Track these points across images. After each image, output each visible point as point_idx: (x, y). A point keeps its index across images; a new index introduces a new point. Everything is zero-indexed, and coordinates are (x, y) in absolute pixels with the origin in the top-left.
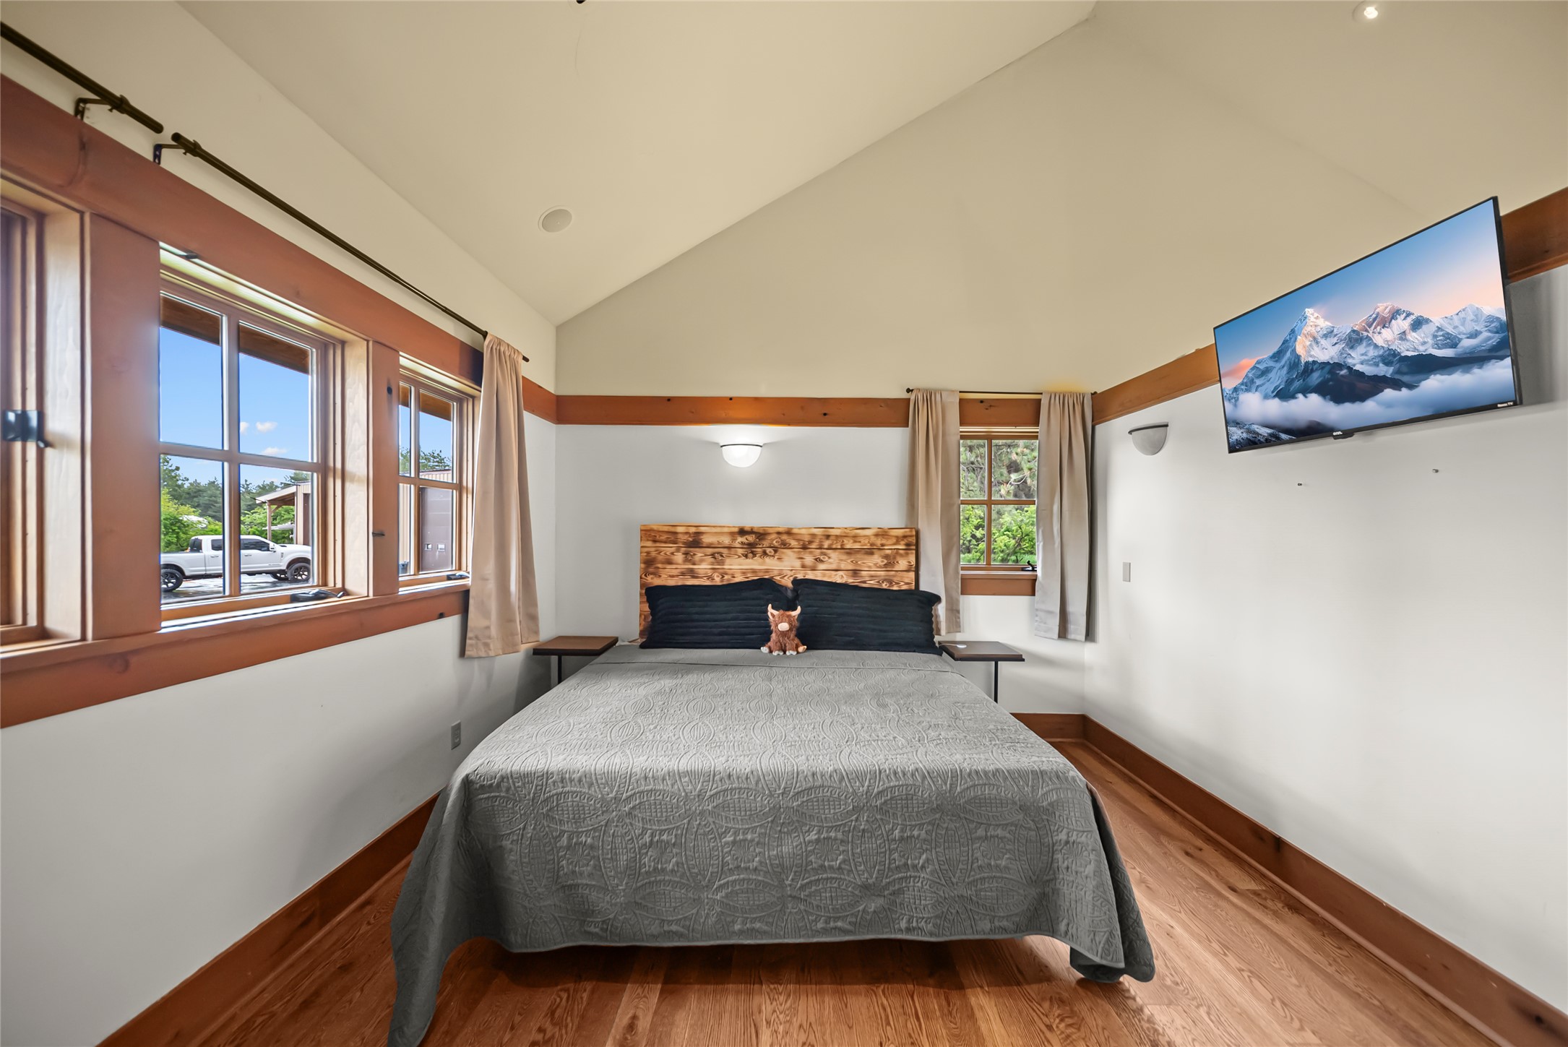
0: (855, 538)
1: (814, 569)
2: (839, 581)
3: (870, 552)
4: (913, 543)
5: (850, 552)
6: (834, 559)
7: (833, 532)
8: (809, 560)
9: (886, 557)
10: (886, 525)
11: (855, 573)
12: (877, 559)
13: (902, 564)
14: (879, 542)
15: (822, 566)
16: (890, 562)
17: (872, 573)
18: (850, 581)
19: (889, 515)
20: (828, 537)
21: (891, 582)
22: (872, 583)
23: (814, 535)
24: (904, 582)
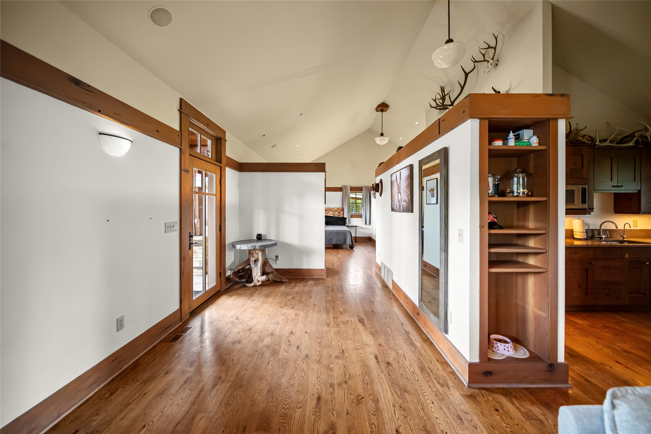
0: (334, 209)
1: (327, 214)
2: (331, 216)
3: (336, 211)
4: (343, 210)
5: (333, 211)
6: (331, 212)
7: (330, 208)
8: (327, 213)
9: (339, 212)
10: (339, 207)
11: (334, 214)
12: (337, 212)
13: (341, 213)
14: (337, 210)
15: (329, 214)
16: (339, 213)
17: (336, 214)
18: (333, 216)
19: (339, 205)
20: (330, 209)
21: (339, 216)
22: (336, 216)
23: (327, 209)
24: (342, 216)
